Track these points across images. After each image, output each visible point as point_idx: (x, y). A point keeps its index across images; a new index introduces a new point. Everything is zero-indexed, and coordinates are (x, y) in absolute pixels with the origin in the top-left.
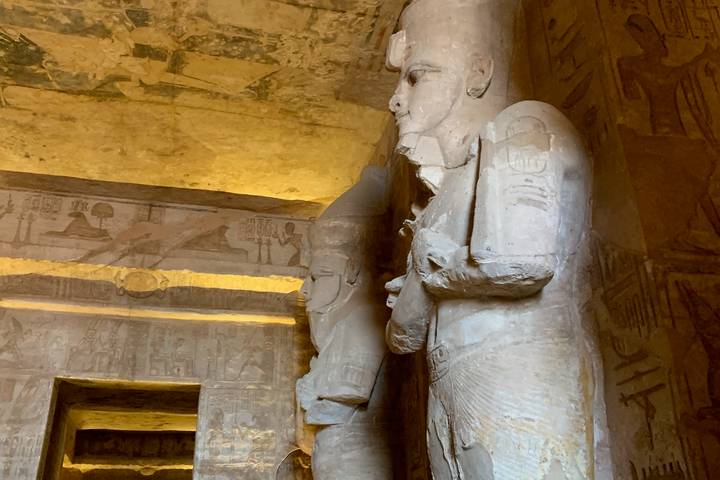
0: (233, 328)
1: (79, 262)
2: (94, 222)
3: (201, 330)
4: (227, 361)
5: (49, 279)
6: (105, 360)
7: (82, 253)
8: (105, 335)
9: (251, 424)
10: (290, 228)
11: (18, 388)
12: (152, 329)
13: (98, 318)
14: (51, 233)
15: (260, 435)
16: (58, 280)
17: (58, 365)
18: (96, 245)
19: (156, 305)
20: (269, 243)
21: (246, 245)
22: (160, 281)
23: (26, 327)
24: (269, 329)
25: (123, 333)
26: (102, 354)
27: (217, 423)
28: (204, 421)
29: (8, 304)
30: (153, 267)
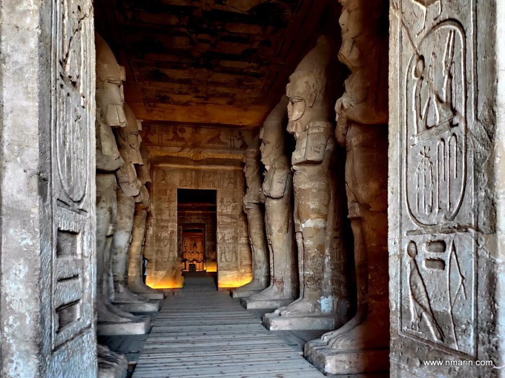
0: (224, 172)
1: (179, 152)
3: (215, 172)
4: (223, 182)
5: (171, 157)
6: (190, 183)
7: (180, 149)
8: (189, 175)
9: (231, 201)
10: (240, 133)
12: (202, 172)
13: (186, 169)
14: (168, 140)
15: (234, 205)
16: (173, 157)
17: (177, 185)
18: (181, 144)
19: (202, 164)
21: (227, 141)
22: (202, 156)
23: (167, 173)
24: (235, 171)
25: (194, 174)
26: (189, 181)
27: (222, 201)
28: (218, 201)
29: (161, 165)
30: (200, 153)
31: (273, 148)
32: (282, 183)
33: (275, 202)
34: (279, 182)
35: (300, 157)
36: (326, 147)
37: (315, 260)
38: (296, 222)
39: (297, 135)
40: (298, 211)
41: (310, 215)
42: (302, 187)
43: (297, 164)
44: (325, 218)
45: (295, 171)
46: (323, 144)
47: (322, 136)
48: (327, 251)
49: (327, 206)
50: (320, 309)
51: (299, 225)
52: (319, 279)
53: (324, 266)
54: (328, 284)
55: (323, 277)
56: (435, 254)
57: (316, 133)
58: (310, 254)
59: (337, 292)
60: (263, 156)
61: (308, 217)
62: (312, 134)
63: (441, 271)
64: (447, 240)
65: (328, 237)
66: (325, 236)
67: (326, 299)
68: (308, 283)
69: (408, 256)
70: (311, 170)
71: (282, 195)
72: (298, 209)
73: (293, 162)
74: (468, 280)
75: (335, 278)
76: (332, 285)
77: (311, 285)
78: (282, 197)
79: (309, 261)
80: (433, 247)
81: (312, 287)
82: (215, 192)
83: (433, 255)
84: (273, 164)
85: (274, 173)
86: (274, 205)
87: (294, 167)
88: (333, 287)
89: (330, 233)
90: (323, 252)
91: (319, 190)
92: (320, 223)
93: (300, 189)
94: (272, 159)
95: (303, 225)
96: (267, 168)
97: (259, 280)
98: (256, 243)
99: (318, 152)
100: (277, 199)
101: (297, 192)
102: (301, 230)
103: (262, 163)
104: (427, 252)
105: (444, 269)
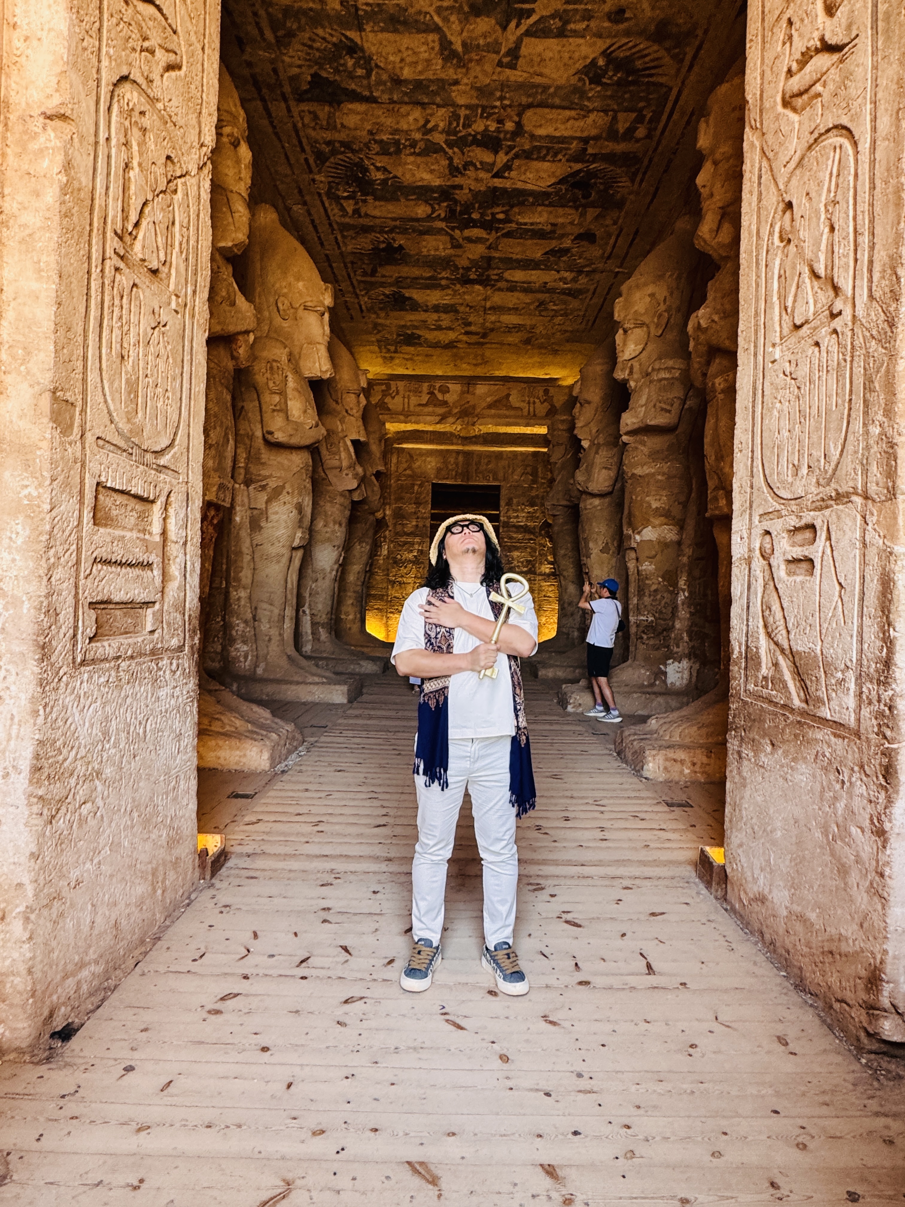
0: (515, 455)
1: (438, 423)
2: (440, 396)
3: (499, 456)
4: (513, 472)
5: (423, 432)
6: (454, 474)
7: (438, 419)
8: (452, 460)
9: (526, 504)
10: (546, 392)
11: (416, 488)
12: (475, 456)
13: (448, 451)
14: (420, 405)
15: (531, 510)
16: (427, 432)
17: (432, 476)
18: (441, 410)
19: (476, 444)
20: (534, 403)
21: (522, 405)
22: (477, 430)
23: (415, 457)
24: (535, 454)
25: (461, 458)
26: (452, 470)
27: (509, 503)
28: (502, 503)
29: (405, 446)
30: (473, 424)
31: (596, 410)
32: (609, 469)
33: (597, 502)
34: (606, 468)
35: (634, 420)
36: (684, 404)
37: (659, 597)
38: (625, 532)
39: (632, 384)
40: (630, 514)
41: (652, 519)
42: (638, 471)
43: (628, 433)
44: (681, 525)
45: (625, 444)
46: (679, 398)
47: (677, 383)
48: (682, 583)
49: (685, 505)
50: (665, 682)
51: (630, 537)
52: (664, 630)
53: (675, 609)
54: (682, 638)
55: (673, 626)
56: (800, 549)
57: (665, 379)
58: (650, 586)
59: (698, 652)
60: (579, 424)
61: (646, 523)
62: (660, 380)
63: (808, 578)
64: (818, 524)
65: (685, 559)
66: (679, 556)
67: (676, 664)
68: (645, 637)
69: (761, 559)
70: (654, 442)
71: (610, 489)
72: (629, 507)
73: (623, 430)
74: (848, 590)
75: (696, 629)
76: (690, 640)
77: (648, 638)
78: (609, 494)
79: (646, 599)
80: (800, 537)
81: (652, 642)
82: (498, 488)
83: (798, 552)
84: (597, 437)
85: (597, 453)
86: (595, 507)
87: (625, 438)
88: (691, 644)
89: (688, 551)
90: (675, 584)
91: (669, 477)
92: (669, 533)
93: (633, 475)
94: (594, 431)
95: (638, 537)
96: (585, 444)
97: (568, 634)
98: (565, 573)
99: (669, 411)
100: (601, 496)
101: (629, 481)
102: (634, 545)
103: (576, 436)
104: (788, 548)
105: (812, 574)
